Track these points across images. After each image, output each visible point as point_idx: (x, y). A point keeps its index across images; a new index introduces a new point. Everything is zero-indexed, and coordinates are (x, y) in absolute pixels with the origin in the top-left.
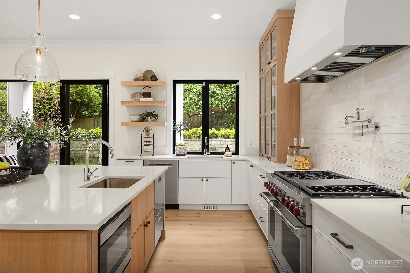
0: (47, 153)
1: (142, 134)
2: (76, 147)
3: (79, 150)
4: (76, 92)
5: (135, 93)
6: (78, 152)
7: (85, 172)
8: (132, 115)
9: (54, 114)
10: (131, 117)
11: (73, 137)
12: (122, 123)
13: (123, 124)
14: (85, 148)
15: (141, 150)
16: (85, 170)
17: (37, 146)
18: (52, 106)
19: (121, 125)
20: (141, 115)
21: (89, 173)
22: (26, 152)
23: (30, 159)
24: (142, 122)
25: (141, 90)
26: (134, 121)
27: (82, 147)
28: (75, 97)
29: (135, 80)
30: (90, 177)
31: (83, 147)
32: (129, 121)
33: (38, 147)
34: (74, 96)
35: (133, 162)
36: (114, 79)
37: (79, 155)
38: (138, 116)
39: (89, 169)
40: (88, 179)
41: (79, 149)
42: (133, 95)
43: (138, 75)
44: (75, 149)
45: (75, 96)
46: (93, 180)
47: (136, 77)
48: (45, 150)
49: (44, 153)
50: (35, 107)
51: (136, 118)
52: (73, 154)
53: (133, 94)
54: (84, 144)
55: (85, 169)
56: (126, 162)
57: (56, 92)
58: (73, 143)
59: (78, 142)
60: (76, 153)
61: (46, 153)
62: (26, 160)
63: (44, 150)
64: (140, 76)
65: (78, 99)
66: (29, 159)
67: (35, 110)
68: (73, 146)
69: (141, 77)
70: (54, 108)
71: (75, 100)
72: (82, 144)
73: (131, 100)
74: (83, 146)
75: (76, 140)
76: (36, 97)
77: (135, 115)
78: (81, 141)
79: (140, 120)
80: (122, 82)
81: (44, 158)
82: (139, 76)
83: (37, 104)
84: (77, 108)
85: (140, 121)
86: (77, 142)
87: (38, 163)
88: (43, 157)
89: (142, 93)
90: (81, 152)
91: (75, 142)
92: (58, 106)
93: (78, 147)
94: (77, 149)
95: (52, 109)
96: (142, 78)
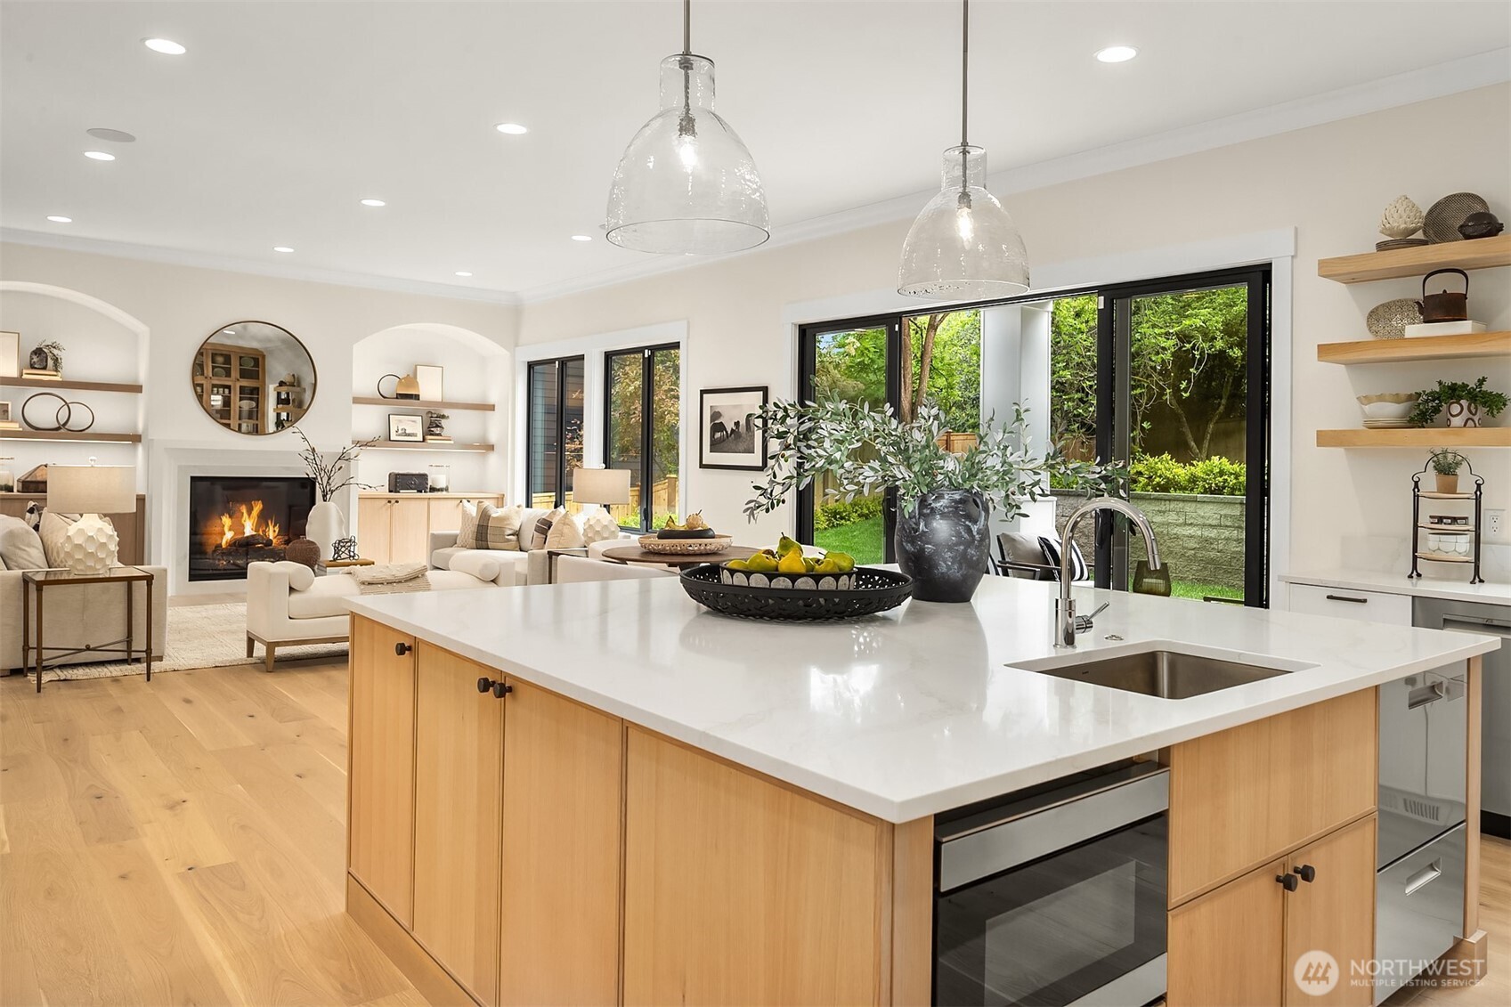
0: (975, 533)
1: (1416, 483)
2: (1204, 525)
3: (1212, 535)
4: (1226, 324)
5: (1387, 307)
6: (1212, 544)
7: (1057, 611)
8: (1365, 400)
9: (1145, 408)
10: (1367, 408)
11: (1192, 490)
12: (1320, 434)
13: (1326, 439)
14: (1236, 532)
15: (1415, 550)
16: (1057, 607)
17: (946, 510)
18: (1139, 381)
19: (1319, 444)
20: (1409, 398)
21: (1070, 617)
22: (914, 526)
23: (924, 549)
24: (1420, 427)
25: (1413, 290)
26: (1380, 424)
27: (1227, 526)
28: (1219, 344)
29: (1382, 247)
30: (1077, 636)
31: (1230, 526)
32: (1359, 426)
33: (949, 512)
34: (1216, 338)
35: (1365, 601)
36: (1292, 257)
37: (1212, 554)
38: (1397, 405)
39: (1070, 602)
40: (1070, 640)
41: (1213, 533)
42: (1376, 316)
43: (1396, 224)
44: (1199, 533)
45: (1222, 338)
46: (1088, 645)
47: (1389, 235)
48: (970, 524)
49: (966, 536)
50: (1084, 385)
51: (1391, 410)
52: (1193, 552)
53: (1377, 308)
54: (1231, 516)
55: (1057, 600)
56: (1328, 597)
57: (1150, 331)
58: (1192, 509)
59: (1211, 506)
60: (1204, 548)
61: (973, 536)
62: (913, 553)
63: (967, 523)
64: (1406, 228)
65: (1231, 348)
66: (922, 550)
67: (1087, 397)
68: (1192, 521)
69: (1414, 231)
70: (1146, 385)
71: (1222, 352)
72: (1226, 516)
73: (1368, 337)
74: (1229, 524)
75: (1205, 499)
76: (1088, 353)
77: (1381, 398)
78: (1221, 505)
79: (1409, 422)
80: (1322, 264)
81: (965, 550)
82: (1403, 226)
83: (1092, 375)
84: (1228, 382)
85: (1408, 424)
86: (1205, 506)
87: (947, 565)
88: (962, 547)
89: (1418, 303)
90: (1221, 547)
91: (1199, 505)
92: (1160, 380)
93: (1210, 525)
94: (1206, 534)
95: (1138, 391)
96: (1419, 235)
